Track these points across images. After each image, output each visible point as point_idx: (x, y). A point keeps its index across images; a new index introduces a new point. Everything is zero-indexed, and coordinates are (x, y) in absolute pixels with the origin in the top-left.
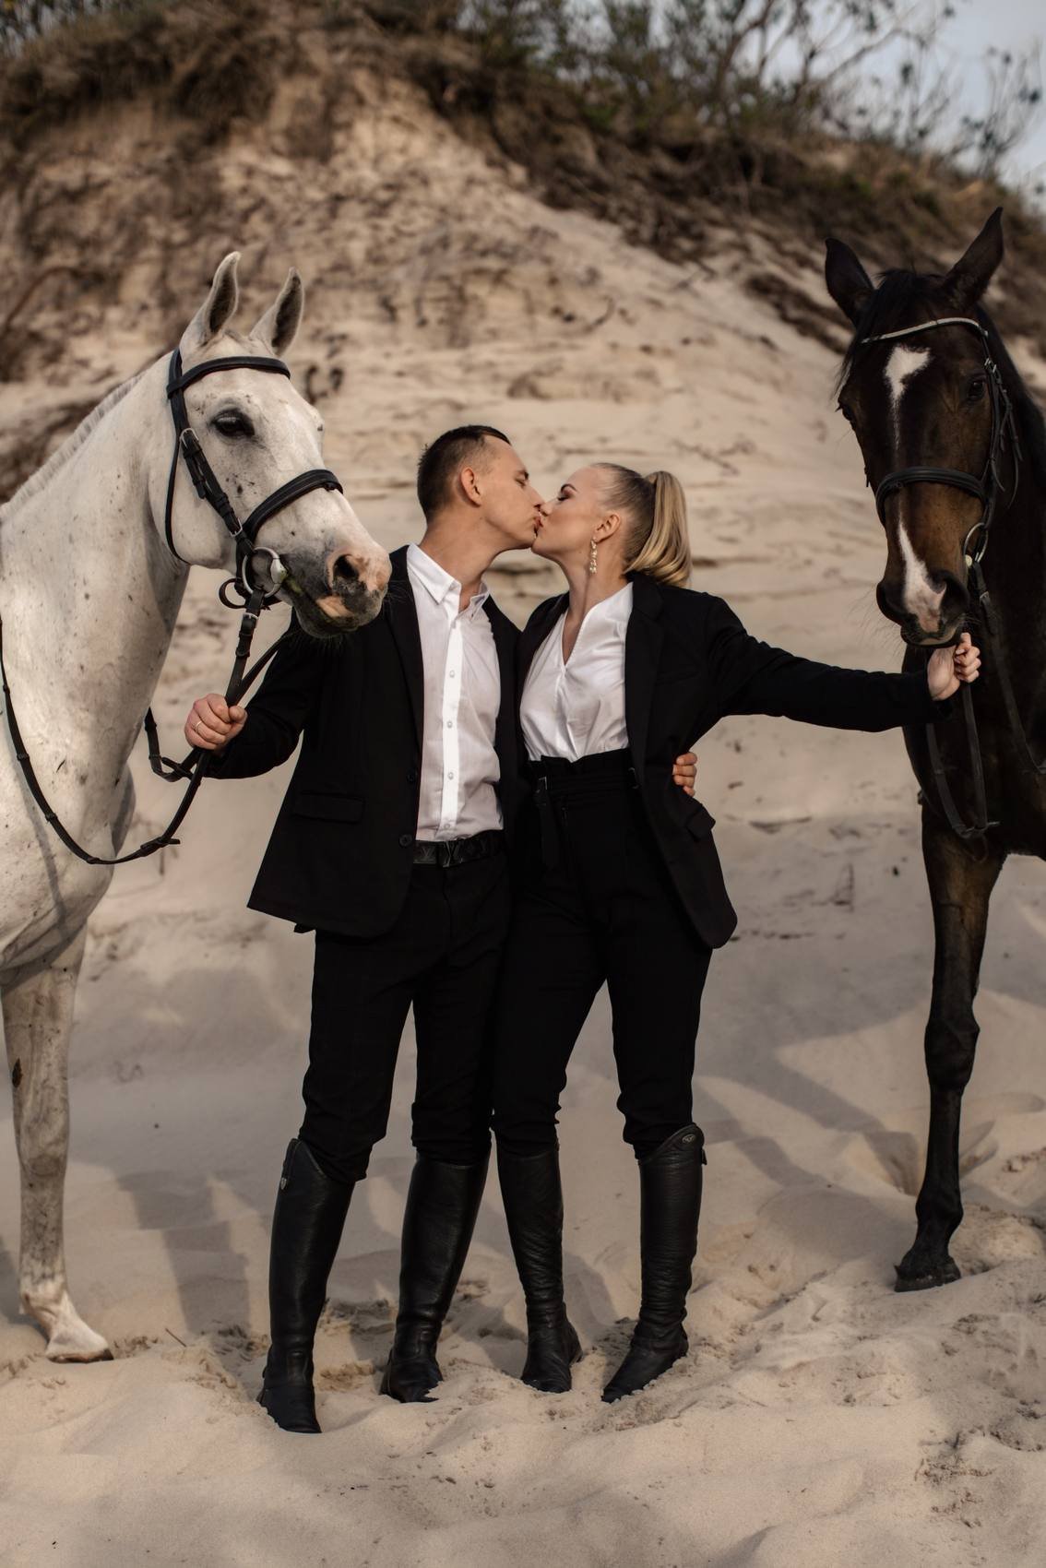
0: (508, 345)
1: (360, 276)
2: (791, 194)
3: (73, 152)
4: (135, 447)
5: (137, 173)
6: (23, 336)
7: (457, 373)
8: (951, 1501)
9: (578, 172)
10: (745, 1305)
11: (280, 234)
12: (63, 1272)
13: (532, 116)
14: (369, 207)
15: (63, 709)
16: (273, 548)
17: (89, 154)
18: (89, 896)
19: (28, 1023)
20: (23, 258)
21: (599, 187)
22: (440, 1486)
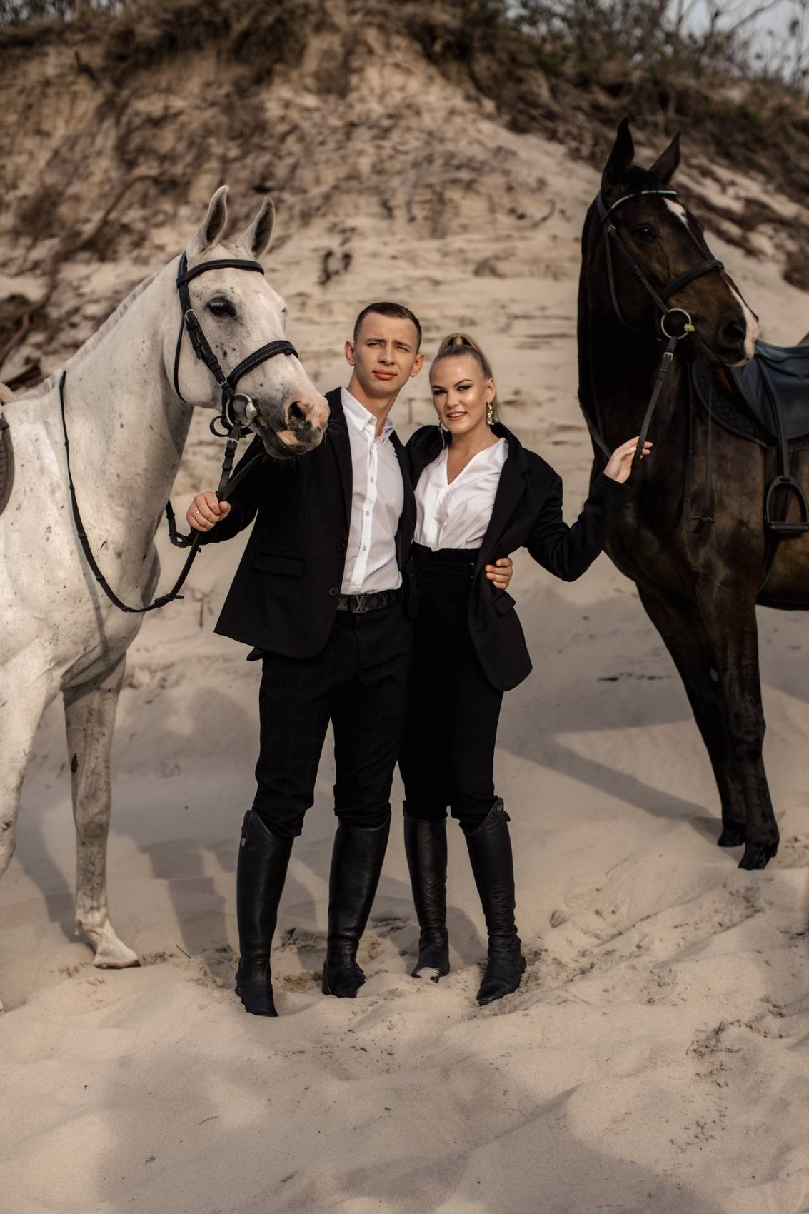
0: (475, 236)
1: (367, 184)
2: (698, 121)
3: (156, 89)
4: (155, 321)
5: (204, 105)
6: (117, 227)
7: (436, 257)
8: (710, 1069)
9: (535, 105)
10: (590, 937)
11: (308, 151)
12: (106, 905)
13: (500, 62)
14: (375, 132)
15: (105, 505)
16: (249, 395)
17: (169, 90)
18: (124, 637)
19: (82, 729)
20: (118, 168)
21: (551, 115)
22: (356, 1054)
